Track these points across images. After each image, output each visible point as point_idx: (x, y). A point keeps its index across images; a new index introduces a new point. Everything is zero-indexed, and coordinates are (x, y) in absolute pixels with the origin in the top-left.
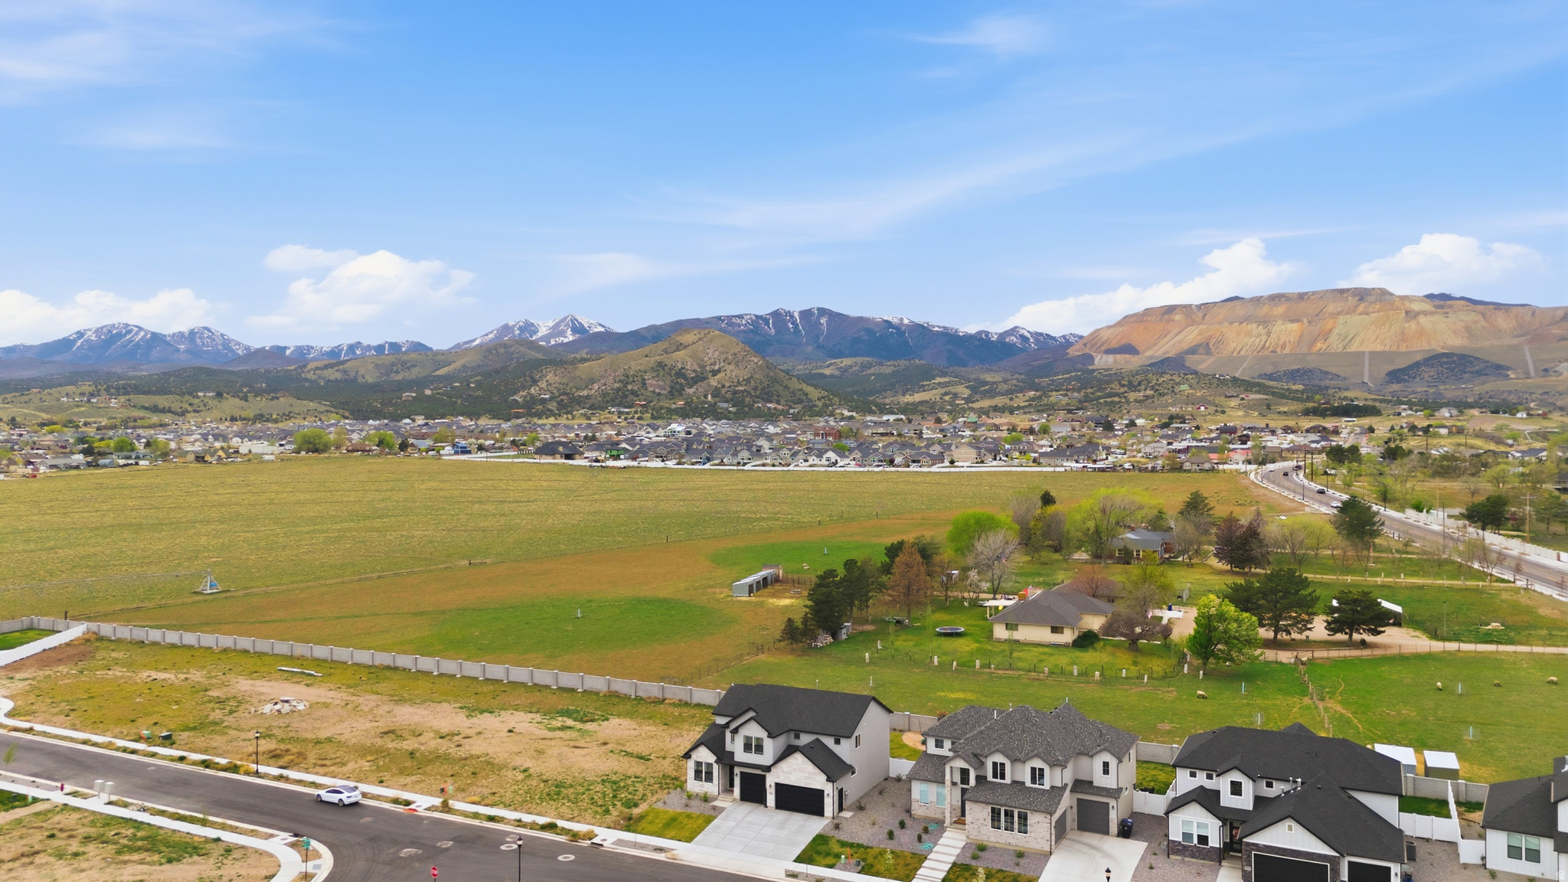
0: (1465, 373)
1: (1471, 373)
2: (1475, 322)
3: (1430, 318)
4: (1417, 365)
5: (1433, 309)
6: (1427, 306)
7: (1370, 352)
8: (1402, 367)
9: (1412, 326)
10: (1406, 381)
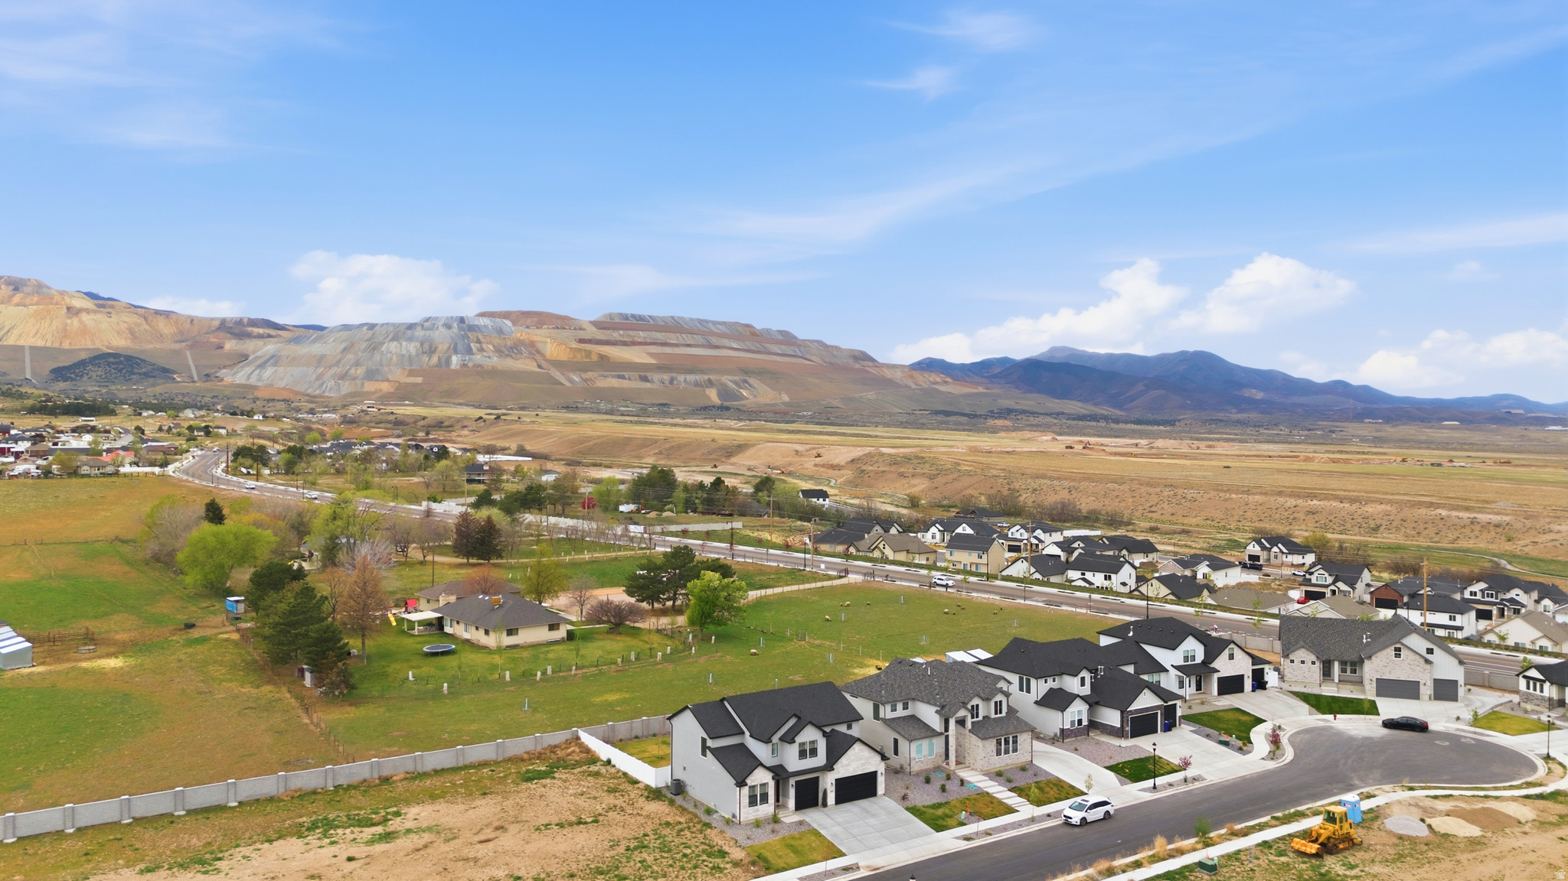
0: (134, 374)
1: (140, 374)
2: (139, 325)
3: (92, 316)
4: (82, 363)
5: (95, 308)
6: (88, 304)
7: (31, 348)
8: (67, 364)
9: (74, 323)
10: (72, 380)
